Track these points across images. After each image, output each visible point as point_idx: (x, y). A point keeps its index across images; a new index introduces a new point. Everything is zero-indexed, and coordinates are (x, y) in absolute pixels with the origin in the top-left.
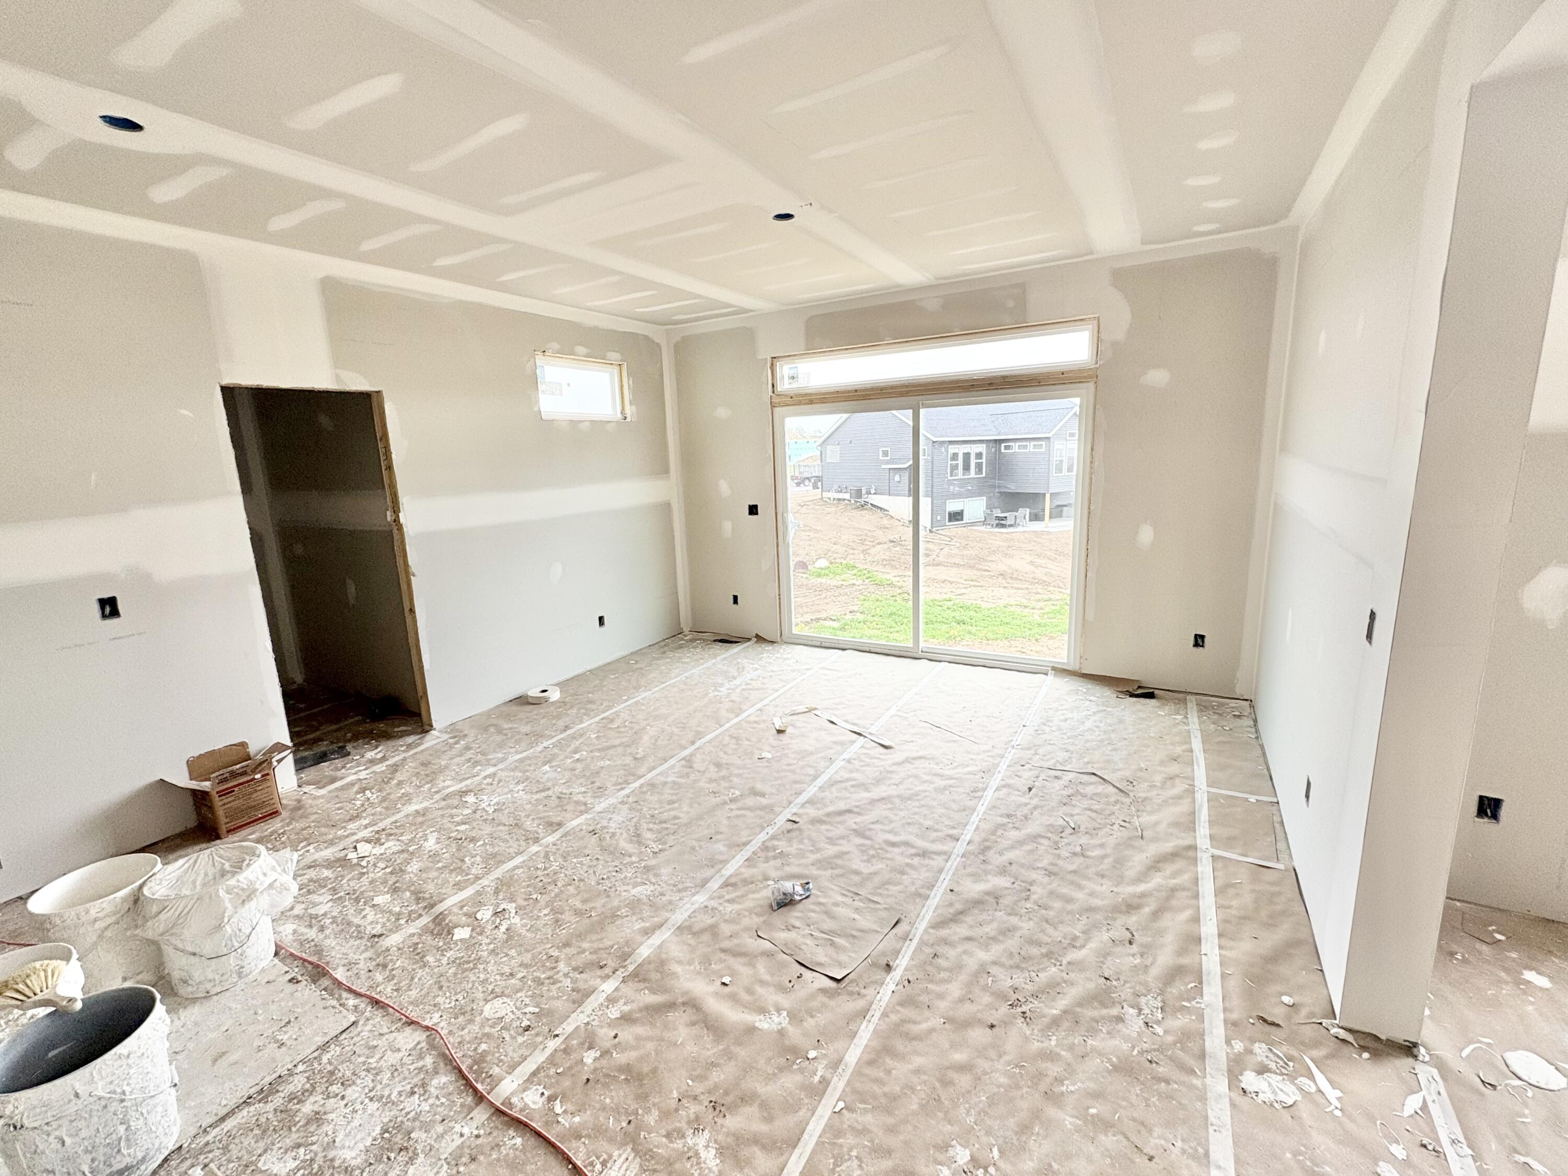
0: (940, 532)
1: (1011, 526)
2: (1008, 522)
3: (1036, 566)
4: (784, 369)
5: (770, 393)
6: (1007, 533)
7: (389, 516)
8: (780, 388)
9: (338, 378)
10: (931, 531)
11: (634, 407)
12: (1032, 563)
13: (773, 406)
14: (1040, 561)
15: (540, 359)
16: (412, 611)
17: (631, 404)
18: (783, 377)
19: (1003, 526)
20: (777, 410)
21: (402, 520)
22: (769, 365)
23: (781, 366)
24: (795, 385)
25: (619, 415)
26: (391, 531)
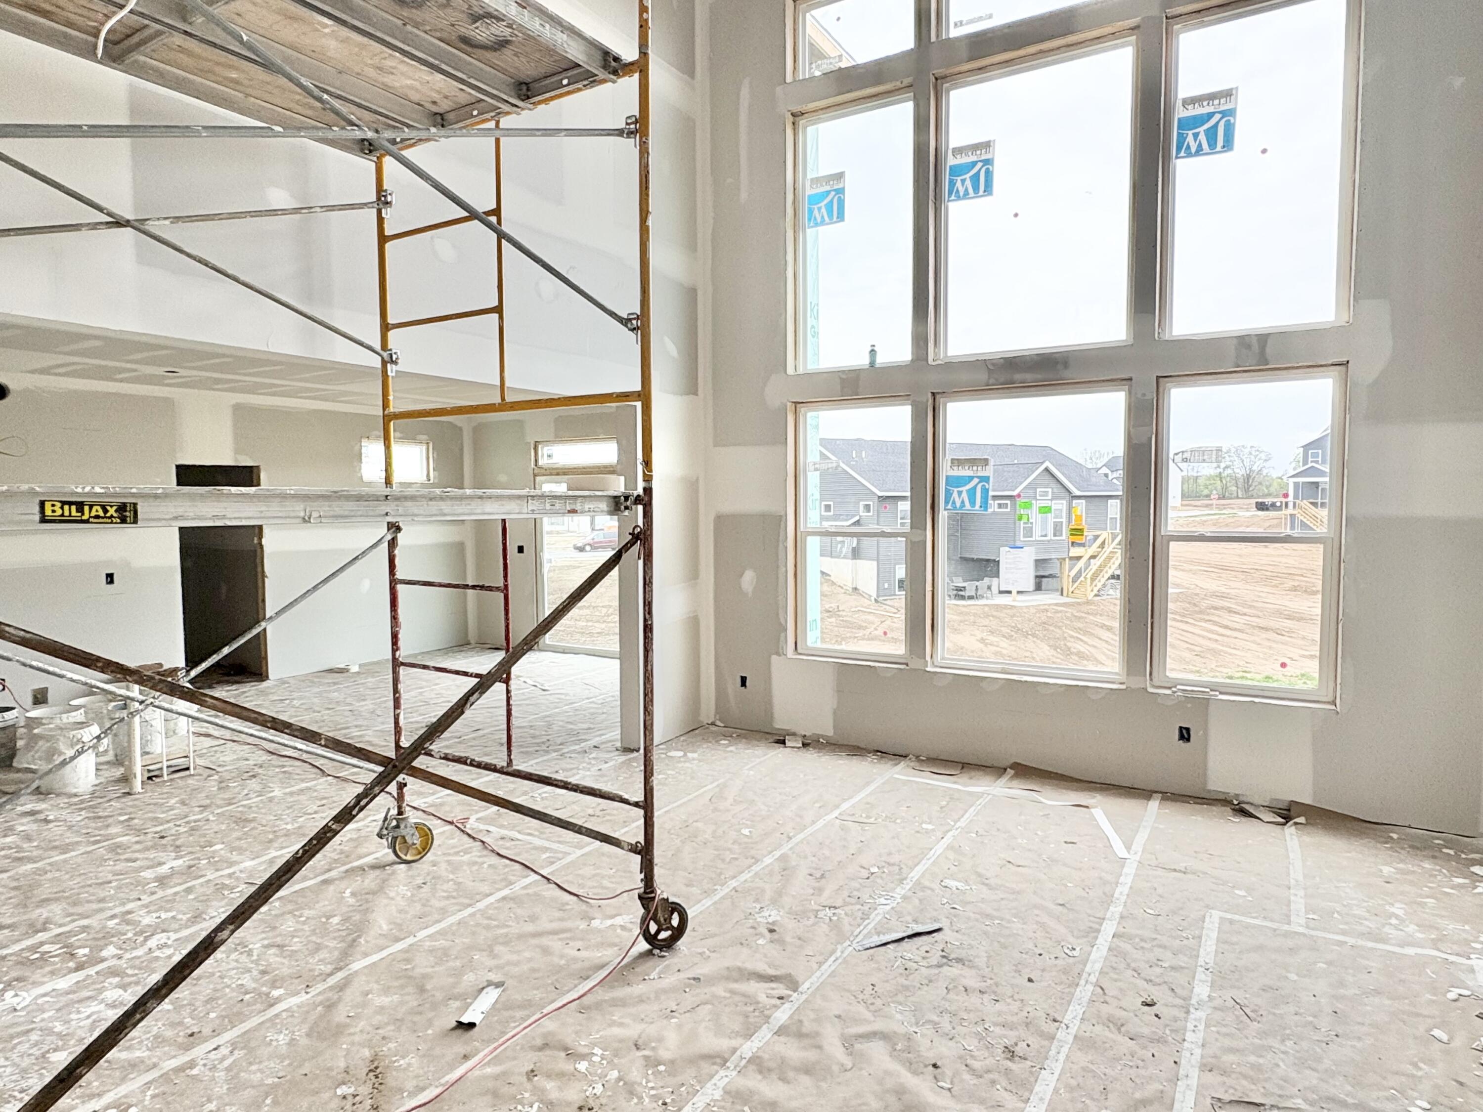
0: (888, 602)
1: (971, 598)
2: (967, 594)
3: (986, 645)
4: (544, 451)
5: (533, 466)
6: (964, 606)
7: (256, 541)
8: (540, 463)
9: (236, 460)
10: (876, 600)
11: (436, 473)
12: (982, 640)
13: (535, 475)
14: (992, 639)
15: (364, 443)
16: (264, 601)
17: (434, 470)
18: (543, 455)
19: (963, 598)
20: (538, 479)
21: (263, 543)
22: (532, 446)
23: (542, 448)
24: (550, 461)
25: (425, 478)
26: (256, 551)
